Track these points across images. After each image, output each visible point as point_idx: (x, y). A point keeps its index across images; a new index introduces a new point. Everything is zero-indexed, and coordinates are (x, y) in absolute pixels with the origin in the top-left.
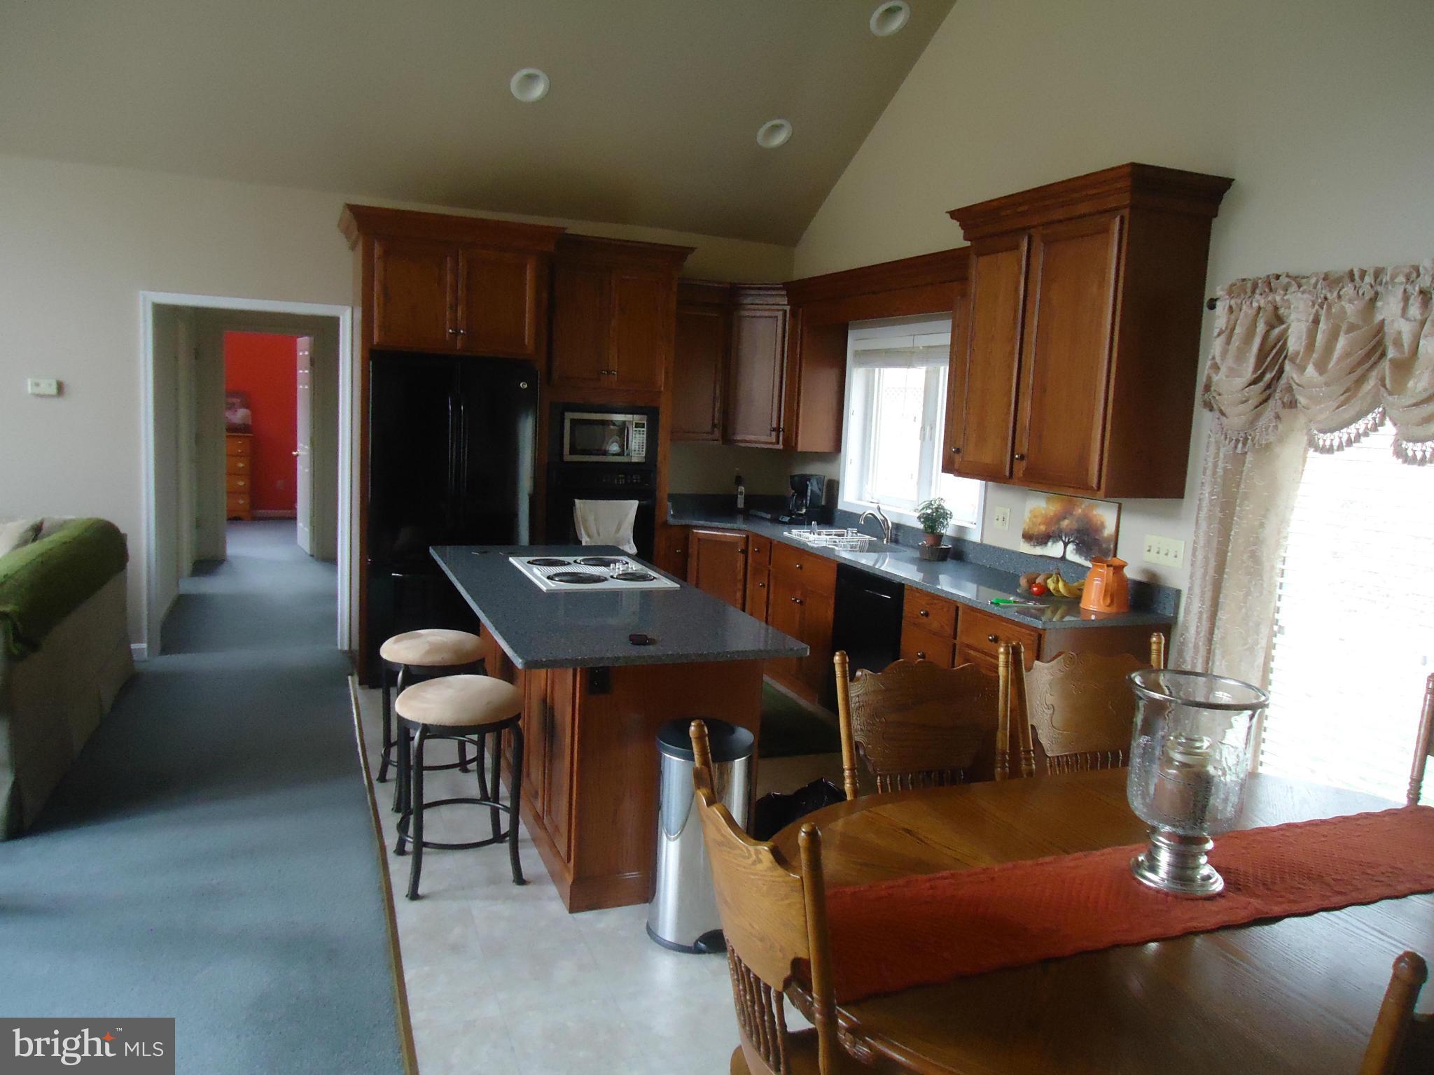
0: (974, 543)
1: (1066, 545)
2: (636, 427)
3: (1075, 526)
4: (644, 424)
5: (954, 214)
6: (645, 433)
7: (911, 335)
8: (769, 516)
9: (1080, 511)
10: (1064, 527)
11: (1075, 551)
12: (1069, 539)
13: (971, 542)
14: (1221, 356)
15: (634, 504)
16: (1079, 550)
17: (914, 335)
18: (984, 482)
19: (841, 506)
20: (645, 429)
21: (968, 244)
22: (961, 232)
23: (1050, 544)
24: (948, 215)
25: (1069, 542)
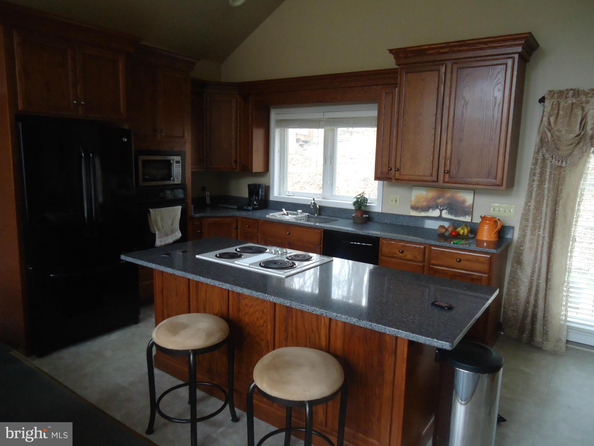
0: (378, 213)
1: (441, 211)
2: (176, 163)
3: (446, 201)
4: (180, 161)
5: (391, 51)
6: (180, 166)
7: (322, 112)
8: (236, 207)
9: (449, 195)
10: (439, 202)
11: (447, 213)
12: (443, 208)
13: (375, 212)
14: (554, 124)
15: (179, 208)
16: (450, 213)
17: (324, 112)
18: (382, 182)
19: (272, 198)
20: (180, 164)
21: (397, 67)
22: (394, 61)
23: (430, 211)
24: (388, 52)
25: (443, 209)
